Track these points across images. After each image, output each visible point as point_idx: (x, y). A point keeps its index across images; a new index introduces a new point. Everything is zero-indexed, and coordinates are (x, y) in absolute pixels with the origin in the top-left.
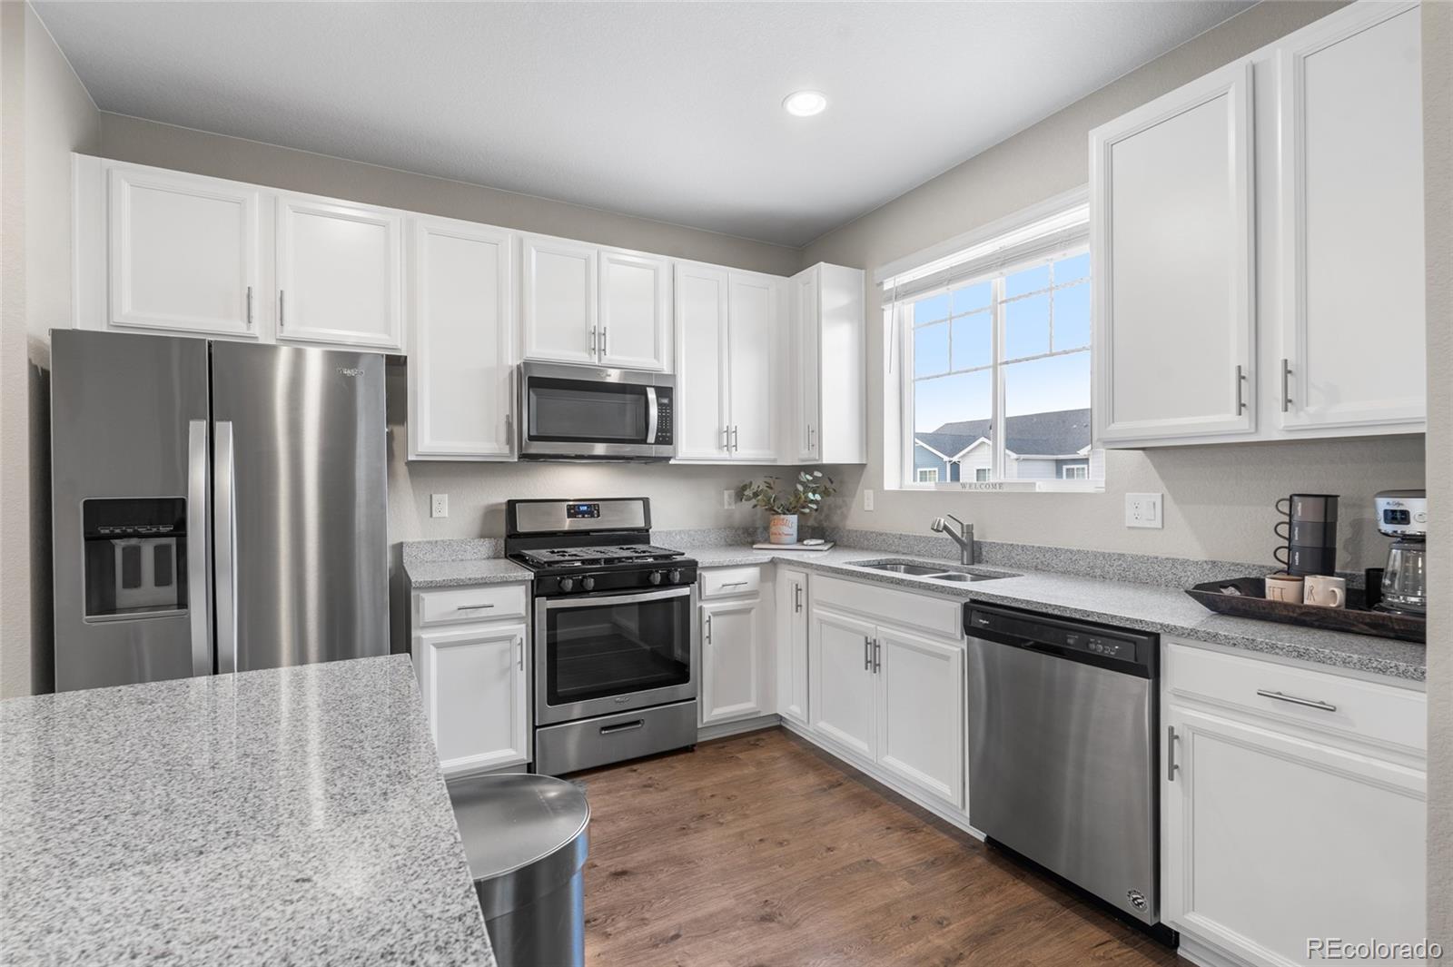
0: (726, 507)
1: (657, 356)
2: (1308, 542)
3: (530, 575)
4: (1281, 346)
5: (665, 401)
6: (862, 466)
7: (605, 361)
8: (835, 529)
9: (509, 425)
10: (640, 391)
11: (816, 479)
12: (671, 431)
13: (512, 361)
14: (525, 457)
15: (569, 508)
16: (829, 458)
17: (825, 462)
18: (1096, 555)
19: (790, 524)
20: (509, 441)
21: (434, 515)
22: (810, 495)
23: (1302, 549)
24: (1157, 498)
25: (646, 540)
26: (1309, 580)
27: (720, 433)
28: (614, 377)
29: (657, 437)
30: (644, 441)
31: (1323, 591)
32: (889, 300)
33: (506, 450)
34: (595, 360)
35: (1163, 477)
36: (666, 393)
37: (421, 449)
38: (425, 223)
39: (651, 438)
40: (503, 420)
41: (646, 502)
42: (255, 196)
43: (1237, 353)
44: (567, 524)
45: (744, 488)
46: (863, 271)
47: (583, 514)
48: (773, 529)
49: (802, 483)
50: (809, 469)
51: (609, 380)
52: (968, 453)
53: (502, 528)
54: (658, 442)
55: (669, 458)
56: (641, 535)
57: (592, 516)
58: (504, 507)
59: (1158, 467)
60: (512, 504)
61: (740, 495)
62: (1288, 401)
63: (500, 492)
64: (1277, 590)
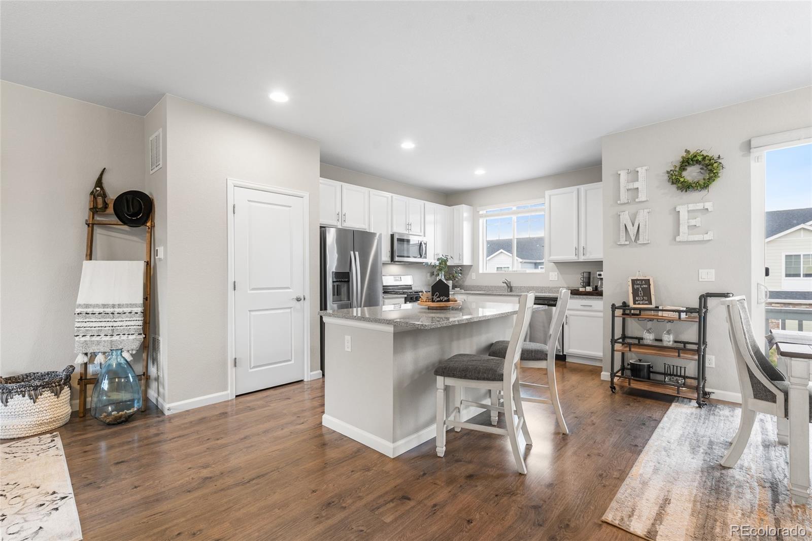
1: (421, 232)
2: (586, 281)
4: (582, 244)
5: (425, 245)
6: (472, 266)
7: (410, 233)
8: (461, 285)
9: (390, 252)
12: (426, 254)
13: (390, 233)
15: (394, 278)
16: (465, 264)
17: (464, 264)
18: (543, 287)
20: (390, 257)
23: (585, 282)
24: (556, 273)
26: (587, 287)
29: (424, 256)
30: (421, 258)
31: (589, 289)
32: (481, 217)
33: (389, 259)
34: (408, 233)
35: (558, 269)
36: (425, 243)
38: (373, 192)
40: (388, 251)
43: (575, 245)
44: (394, 283)
46: (472, 207)
47: (398, 280)
50: (458, 266)
52: (492, 258)
54: (424, 258)
57: (400, 281)
59: (557, 267)
62: (584, 254)
64: (581, 289)
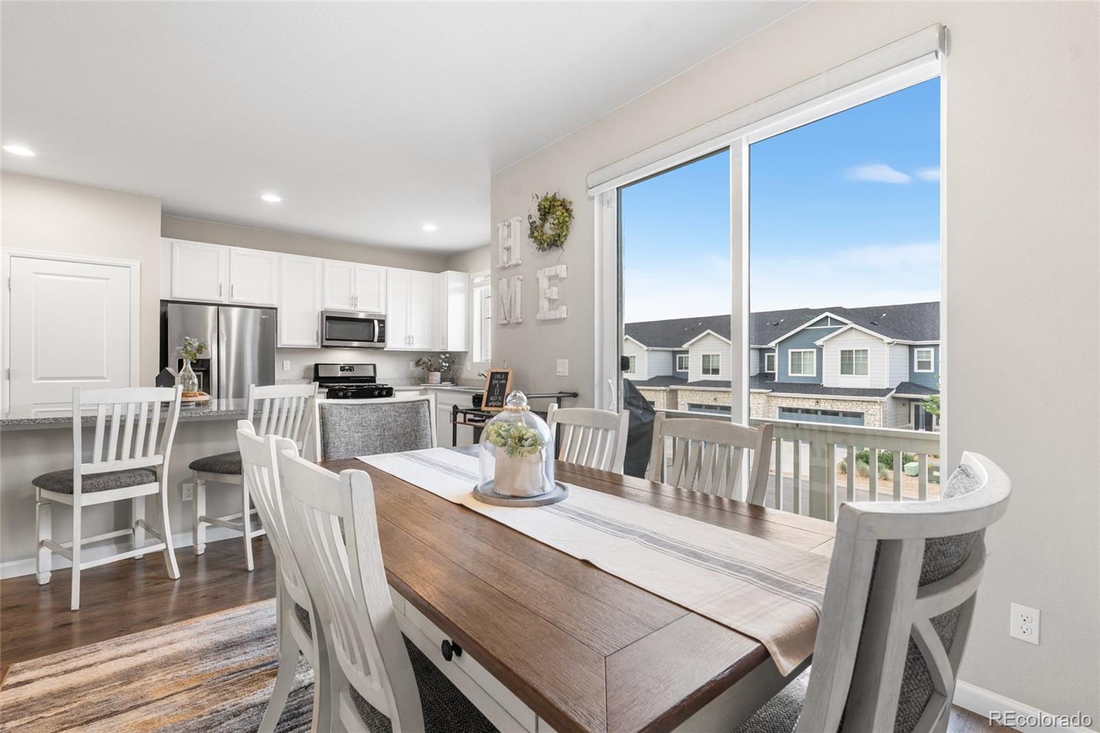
0: (411, 369)
1: (379, 307)
3: (327, 390)
5: (382, 325)
6: (466, 352)
7: (357, 309)
8: (458, 378)
9: (317, 334)
10: (372, 321)
11: (446, 357)
12: (384, 337)
13: (319, 309)
14: (323, 347)
15: (341, 367)
16: (451, 349)
17: (449, 350)
19: (437, 376)
20: (317, 341)
21: (285, 369)
22: (444, 364)
25: (375, 381)
27: (406, 338)
28: (362, 316)
29: (378, 339)
30: (373, 341)
32: (475, 286)
33: (316, 343)
34: (353, 309)
36: (382, 322)
37: (283, 343)
38: (287, 258)
39: (376, 340)
40: (315, 333)
41: (374, 365)
42: (223, 250)
44: (340, 374)
45: (419, 361)
46: (467, 274)
47: (347, 370)
48: (430, 378)
49: (441, 359)
51: (360, 317)
53: (312, 375)
54: (378, 341)
55: (383, 348)
56: (373, 379)
57: (351, 371)
58: (313, 367)
60: (317, 366)
61: (417, 364)
63: (311, 361)
